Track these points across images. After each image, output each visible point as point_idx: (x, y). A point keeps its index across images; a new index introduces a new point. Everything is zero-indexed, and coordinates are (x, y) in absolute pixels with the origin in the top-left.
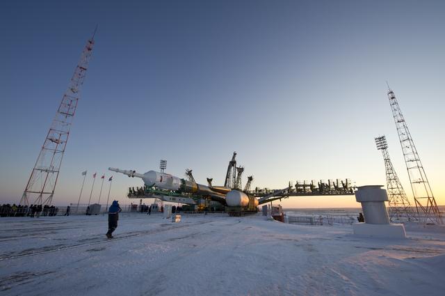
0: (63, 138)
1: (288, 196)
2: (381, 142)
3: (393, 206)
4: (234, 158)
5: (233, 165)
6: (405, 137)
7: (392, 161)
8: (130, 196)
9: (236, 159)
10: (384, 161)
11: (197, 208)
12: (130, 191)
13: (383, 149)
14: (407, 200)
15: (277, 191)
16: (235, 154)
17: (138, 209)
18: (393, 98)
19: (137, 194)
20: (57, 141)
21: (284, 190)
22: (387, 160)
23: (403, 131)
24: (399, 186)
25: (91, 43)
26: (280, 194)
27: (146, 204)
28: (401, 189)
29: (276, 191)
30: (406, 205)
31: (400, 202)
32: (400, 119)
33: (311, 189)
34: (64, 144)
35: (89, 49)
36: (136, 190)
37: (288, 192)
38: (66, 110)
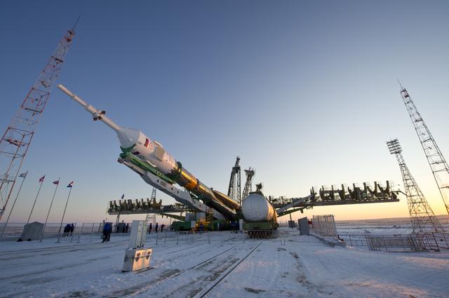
0: (26, 140)
1: (312, 205)
2: (394, 146)
3: (415, 215)
4: (237, 163)
5: (237, 172)
6: (426, 137)
7: (407, 165)
8: (110, 211)
9: (240, 164)
10: (399, 167)
11: (194, 225)
12: (111, 206)
13: (396, 153)
14: (430, 209)
15: (297, 199)
16: (238, 159)
17: (113, 229)
18: (407, 96)
19: (119, 209)
20: (15, 143)
21: (306, 199)
22: (402, 165)
23: (423, 130)
24: (420, 194)
25: (71, 33)
26: (301, 204)
27: (126, 222)
28: (421, 197)
29: (295, 200)
30: (430, 214)
31: (422, 211)
32: (417, 117)
33: (340, 195)
34: (26, 147)
35: (69, 40)
36: (118, 204)
37: (312, 201)
38: (31, 105)
